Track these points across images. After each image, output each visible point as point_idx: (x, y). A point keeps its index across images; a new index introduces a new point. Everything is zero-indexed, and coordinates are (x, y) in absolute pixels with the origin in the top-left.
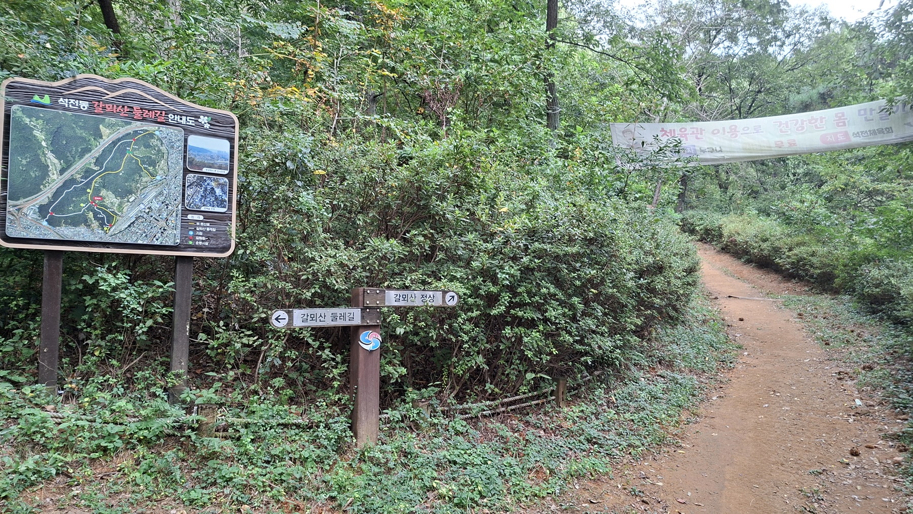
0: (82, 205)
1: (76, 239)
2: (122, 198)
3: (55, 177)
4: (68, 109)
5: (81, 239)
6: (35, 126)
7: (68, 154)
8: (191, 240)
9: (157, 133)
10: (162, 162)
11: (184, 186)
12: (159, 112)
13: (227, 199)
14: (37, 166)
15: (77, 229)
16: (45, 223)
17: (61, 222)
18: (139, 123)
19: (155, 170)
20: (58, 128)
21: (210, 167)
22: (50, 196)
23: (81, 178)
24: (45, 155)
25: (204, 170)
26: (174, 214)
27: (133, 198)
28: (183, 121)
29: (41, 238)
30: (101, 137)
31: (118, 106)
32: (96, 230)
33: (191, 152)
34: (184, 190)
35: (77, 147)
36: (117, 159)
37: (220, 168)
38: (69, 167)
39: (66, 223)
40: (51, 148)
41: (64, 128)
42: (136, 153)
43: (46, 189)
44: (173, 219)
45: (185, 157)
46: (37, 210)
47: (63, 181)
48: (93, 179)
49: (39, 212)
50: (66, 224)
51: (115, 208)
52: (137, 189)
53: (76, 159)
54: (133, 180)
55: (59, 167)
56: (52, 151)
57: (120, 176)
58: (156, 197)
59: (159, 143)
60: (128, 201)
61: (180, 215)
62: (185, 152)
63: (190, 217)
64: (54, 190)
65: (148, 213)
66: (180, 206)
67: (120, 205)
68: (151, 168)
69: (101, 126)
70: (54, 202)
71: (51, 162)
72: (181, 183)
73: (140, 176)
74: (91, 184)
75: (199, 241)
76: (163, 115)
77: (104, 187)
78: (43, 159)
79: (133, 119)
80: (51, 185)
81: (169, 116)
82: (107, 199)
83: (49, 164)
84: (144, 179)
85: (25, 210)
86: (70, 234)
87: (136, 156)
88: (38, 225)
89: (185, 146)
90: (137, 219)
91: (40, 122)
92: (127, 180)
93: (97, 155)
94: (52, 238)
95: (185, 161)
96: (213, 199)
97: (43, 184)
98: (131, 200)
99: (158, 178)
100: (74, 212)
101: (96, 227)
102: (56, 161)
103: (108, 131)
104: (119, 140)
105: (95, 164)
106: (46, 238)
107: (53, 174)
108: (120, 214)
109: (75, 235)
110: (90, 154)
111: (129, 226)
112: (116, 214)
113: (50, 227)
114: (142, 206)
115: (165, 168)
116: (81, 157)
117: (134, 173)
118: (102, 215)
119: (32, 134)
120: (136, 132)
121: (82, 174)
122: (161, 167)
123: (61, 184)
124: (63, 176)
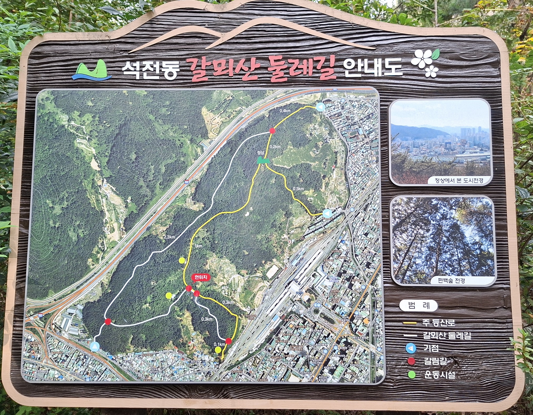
0: (170, 296)
1: (157, 379)
2: (252, 271)
3: (115, 236)
4: (141, 84)
5: (167, 380)
6: (77, 129)
7: (141, 183)
8: (411, 367)
9: (320, 107)
10: (334, 175)
11: (386, 226)
12: (323, 59)
13: (493, 251)
14: (82, 215)
15: (160, 355)
16: (95, 346)
17: (125, 341)
18: (280, 91)
19: (320, 197)
20: (121, 127)
21: (446, 172)
22: (106, 281)
23: (168, 232)
24: (96, 188)
25: (432, 181)
26: (368, 302)
27: (274, 270)
28: (377, 71)
29: (88, 381)
30: (205, 135)
31: (237, 61)
32: (198, 356)
33: (398, 141)
34: (386, 238)
35: (157, 163)
36: (238, 180)
37: (470, 171)
38: (142, 210)
39: (137, 343)
40: (107, 173)
41: (133, 125)
42: (278, 161)
43: (98, 266)
44: (365, 314)
45: (385, 155)
46: (80, 316)
47: (130, 244)
48: (190, 232)
49: (85, 319)
50: (136, 346)
51: (237, 298)
52: (282, 245)
53: (157, 191)
54: (273, 226)
55: (123, 213)
56: (110, 180)
57: (246, 220)
58: (324, 262)
59: (325, 131)
60: (264, 278)
61: (381, 304)
62: (385, 143)
63: (404, 305)
64: (114, 267)
65: (308, 304)
66: (380, 281)
67: (247, 289)
68: (309, 193)
69: (204, 111)
70: (112, 294)
71: (109, 204)
72: (380, 222)
73: (288, 214)
74: (187, 243)
75: (432, 368)
76: (332, 63)
77: (213, 249)
78: (93, 200)
79: (269, 84)
80: (107, 257)
81: (345, 63)
82: (220, 276)
83: (105, 209)
84: (297, 221)
85: (57, 320)
86: (145, 369)
87: (277, 169)
88: (82, 352)
89: (384, 129)
90: (285, 320)
91: (88, 117)
92: (259, 227)
93: (197, 177)
94: (109, 380)
95: (384, 167)
96: (458, 254)
97: (91, 255)
98: (270, 274)
99: (327, 214)
100: (153, 314)
101: (198, 348)
102: (117, 200)
103: (218, 120)
104: (241, 135)
105: (195, 197)
106: (96, 380)
107: (113, 230)
108: (247, 310)
109: (154, 371)
110: (183, 176)
111: (269, 340)
112: (240, 312)
113: (105, 354)
114: (294, 287)
115: (342, 188)
116: (166, 185)
117: (274, 210)
118: (211, 317)
119: (71, 145)
120: (275, 112)
121: (169, 223)
122: (331, 186)
123: (127, 251)
124: (131, 232)
